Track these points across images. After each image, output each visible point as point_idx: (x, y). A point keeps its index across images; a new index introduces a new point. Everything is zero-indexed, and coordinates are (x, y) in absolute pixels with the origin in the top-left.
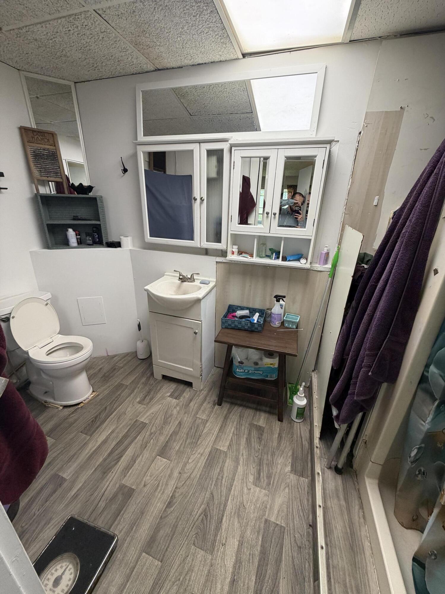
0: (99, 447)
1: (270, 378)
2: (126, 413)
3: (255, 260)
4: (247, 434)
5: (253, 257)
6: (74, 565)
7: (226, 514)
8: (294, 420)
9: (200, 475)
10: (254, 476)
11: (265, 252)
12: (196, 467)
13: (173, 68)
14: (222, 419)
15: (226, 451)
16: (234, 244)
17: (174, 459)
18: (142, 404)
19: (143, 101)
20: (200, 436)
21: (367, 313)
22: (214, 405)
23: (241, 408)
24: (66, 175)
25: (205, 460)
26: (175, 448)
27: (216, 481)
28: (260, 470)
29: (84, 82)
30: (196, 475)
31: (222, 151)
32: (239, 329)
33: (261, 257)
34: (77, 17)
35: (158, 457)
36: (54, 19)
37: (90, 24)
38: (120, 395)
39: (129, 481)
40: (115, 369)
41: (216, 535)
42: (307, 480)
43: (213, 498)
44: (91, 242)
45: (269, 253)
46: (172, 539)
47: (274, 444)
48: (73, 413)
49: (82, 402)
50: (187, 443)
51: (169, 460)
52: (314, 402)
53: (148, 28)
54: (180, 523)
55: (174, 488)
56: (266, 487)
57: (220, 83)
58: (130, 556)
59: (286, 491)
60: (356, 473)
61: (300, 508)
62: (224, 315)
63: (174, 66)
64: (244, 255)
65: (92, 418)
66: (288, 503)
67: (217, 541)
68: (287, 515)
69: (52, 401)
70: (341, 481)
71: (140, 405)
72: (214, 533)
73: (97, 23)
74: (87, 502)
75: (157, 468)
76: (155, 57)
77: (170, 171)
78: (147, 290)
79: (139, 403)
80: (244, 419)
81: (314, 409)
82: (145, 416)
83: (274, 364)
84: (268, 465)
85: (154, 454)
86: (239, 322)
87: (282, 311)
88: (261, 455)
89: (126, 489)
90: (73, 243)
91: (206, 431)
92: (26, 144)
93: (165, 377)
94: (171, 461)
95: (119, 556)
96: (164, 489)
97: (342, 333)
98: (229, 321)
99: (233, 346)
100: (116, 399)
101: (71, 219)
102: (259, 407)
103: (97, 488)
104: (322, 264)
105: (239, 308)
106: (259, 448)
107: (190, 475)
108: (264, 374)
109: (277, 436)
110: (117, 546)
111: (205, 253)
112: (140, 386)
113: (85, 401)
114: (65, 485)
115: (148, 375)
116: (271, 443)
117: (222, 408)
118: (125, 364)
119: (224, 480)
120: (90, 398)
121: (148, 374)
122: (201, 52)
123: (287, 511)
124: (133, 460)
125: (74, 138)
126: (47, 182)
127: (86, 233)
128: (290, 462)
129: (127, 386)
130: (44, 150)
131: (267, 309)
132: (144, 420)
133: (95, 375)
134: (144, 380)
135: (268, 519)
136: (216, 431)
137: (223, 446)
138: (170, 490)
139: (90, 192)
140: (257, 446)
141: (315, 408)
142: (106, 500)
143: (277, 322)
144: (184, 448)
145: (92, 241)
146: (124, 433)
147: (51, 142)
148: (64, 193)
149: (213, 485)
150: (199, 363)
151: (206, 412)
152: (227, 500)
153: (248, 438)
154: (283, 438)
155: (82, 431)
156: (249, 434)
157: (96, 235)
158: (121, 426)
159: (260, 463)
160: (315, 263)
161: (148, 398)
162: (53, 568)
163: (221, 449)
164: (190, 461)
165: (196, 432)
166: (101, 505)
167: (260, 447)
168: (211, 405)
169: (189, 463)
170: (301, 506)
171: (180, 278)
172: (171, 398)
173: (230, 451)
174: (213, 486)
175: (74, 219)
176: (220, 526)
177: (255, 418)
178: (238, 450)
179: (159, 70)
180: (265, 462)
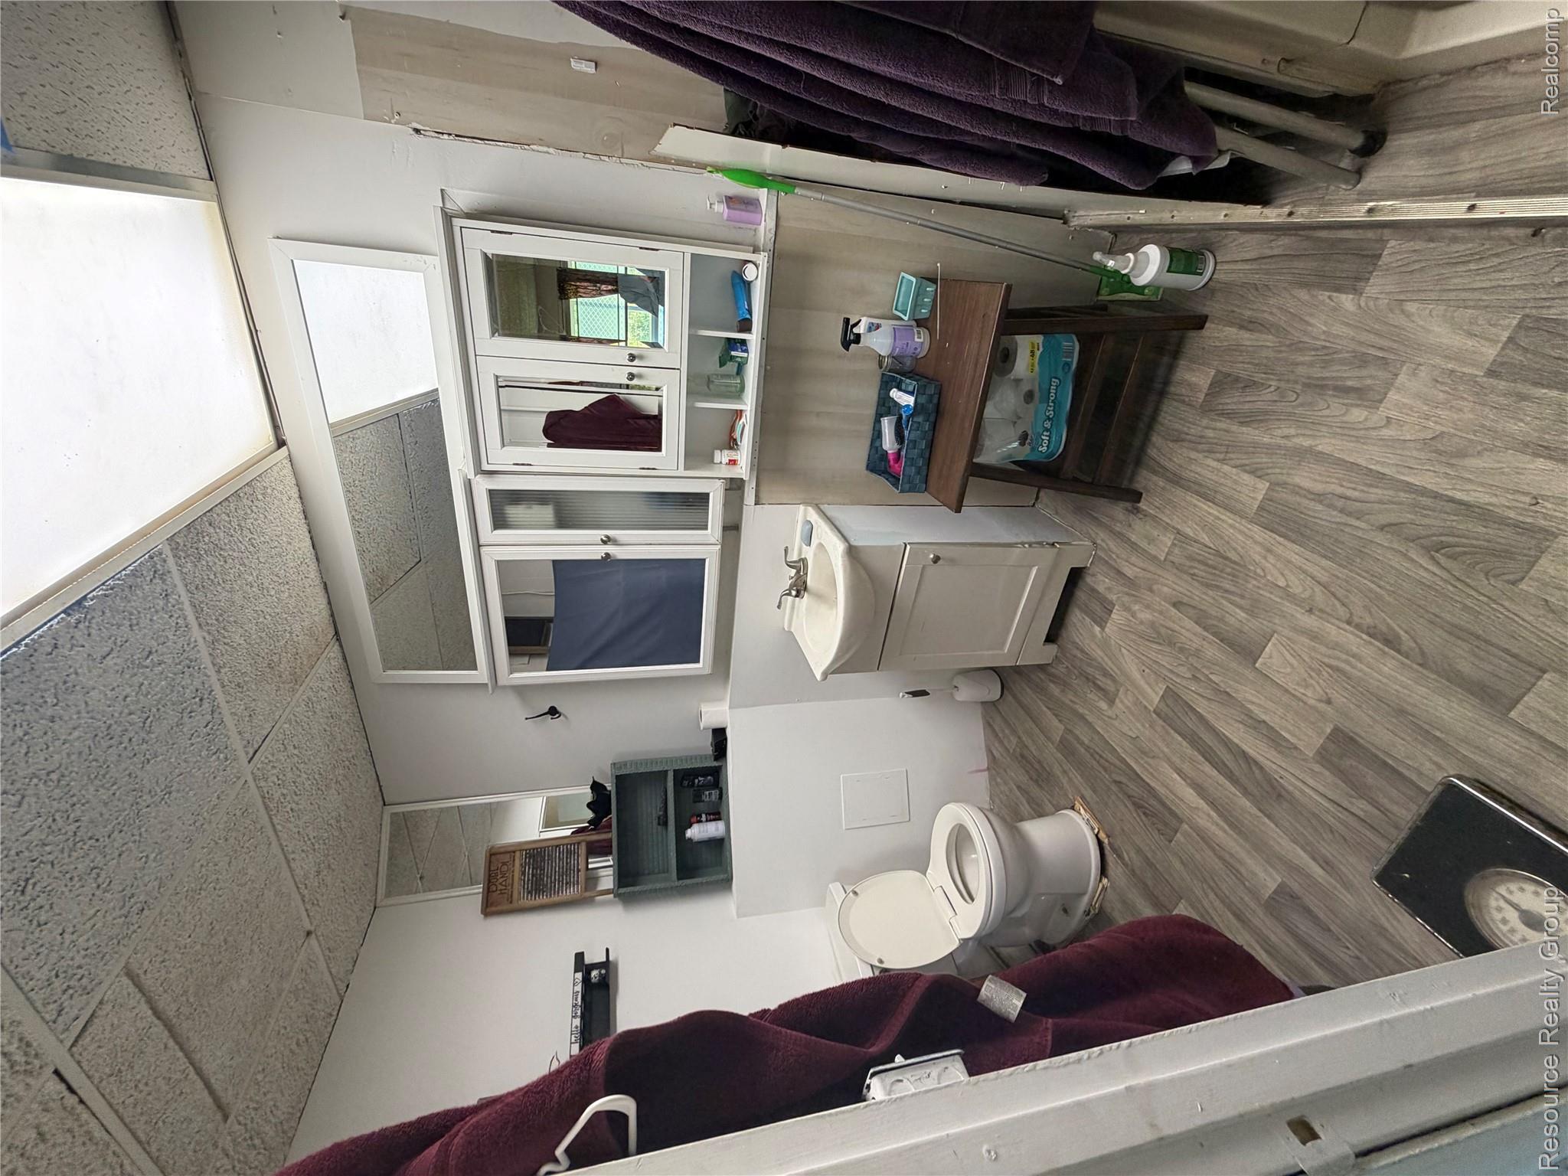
0: (1212, 804)
1: (1072, 358)
2: (1134, 736)
3: (748, 404)
4: (1228, 421)
5: (741, 411)
6: (1502, 882)
7: (1446, 489)
8: (1206, 279)
9: (1325, 557)
10: (1352, 405)
11: (728, 376)
12: (1300, 568)
13: (329, 603)
14: (1179, 492)
15: (1268, 484)
16: (710, 460)
17: (1270, 624)
18: (1117, 695)
19: (404, 669)
20: (1218, 554)
21: (884, 100)
22: (1138, 512)
23: (1155, 439)
24: (572, 833)
25: (1286, 542)
26: (1241, 621)
27: (1350, 514)
28: (1336, 388)
29: (380, 787)
30: (1323, 568)
31: (492, 493)
32: (931, 445)
33: (742, 389)
34: (267, 795)
35: (1257, 665)
36: (278, 836)
37: (275, 771)
38: (1087, 749)
39: (1310, 740)
40: (1022, 756)
41: (1503, 521)
42: (1392, 243)
43: (1395, 525)
44: (715, 793)
45: (731, 368)
46: (1486, 641)
47: (1268, 344)
48: (1120, 856)
49: (1097, 836)
50: (1233, 589)
51: (1272, 636)
52: (1157, 222)
53: (263, 658)
54: (1448, 617)
55: (1348, 627)
56: (1390, 372)
57: (346, 496)
58: (1511, 750)
59: (1413, 310)
60: (1389, 84)
61: (1472, 266)
62: (893, 485)
63: (325, 601)
64: (737, 434)
65: (1139, 816)
66: (1452, 303)
67: (1521, 518)
68: (1487, 307)
69: (1086, 899)
70: (1406, 135)
71: (1117, 701)
72: (1496, 526)
73: (271, 758)
74: (1345, 840)
75: (1289, 670)
76: (314, 642)
77: (546, 608)
78: (825, 675)
79: (1111, 702)
80: (1185, 429)
81: (1177, 220)
82: (1149, 690)
83: (1033, 347)
84: (1326, 364)
85: (1250, 675)
86: (911, 445)
87: (887, 325)
88: (1296, 382)
89: (1332, 747)
90: (717, 829)
91: (1205, 536)
92: (515, 905)
93: (1051, 638)
94: (1274, 632)
95: (1503, 775)
96: (1347, 653)
97: (942, 164)
98: (907, 473)
99: (974, 460)
100: (1098, 757)
101: (664, 832)
102: (1158, 386)
103: (1314, 814)
104: (759, 215)
105: (877, 444)
106: (1272, 389)
107: (1319, 583)
108: (1060, 374)
109: (1246, 335)
110: (1476, 777)
111: (735, 532)
112: (1068, 698)
113: (1093, 829)
114: (1295, 887)
115: (1042, 677)
116: (1264, 353)
117: (1149, 491)
118: (1014, 732)
119: (1349, 493)
120: (1087, 816)
121: (1040, 678)
122: (290, 543)
123: (1474, 308)
124: (1258, 726)
125: (494, 814)
126: (590, 872)
127: (695, 802)
128: (1330, 297)
129: (1066, 728)
130: (523, 873)
131: (881, 368)
132: (1156, 693)
133: (1031, 801)
134: (1055, 689)
135: (1487, 366)
136: (1211, 511)
137: (1253, 491)
138: (1351, 637)
139: (605, 788)
140: (1267, 395)
141: (1173, 217)
142: (1351, 796)
143: (917, 340)
144: (1242, 597)
145: (713, 789)
146: (1185, 743)
147: (506, 858)
148: (610, 840)
149: (1357, 523)
150: (1017, 551)
151: (1156, 533)
152: (1409, 487)
153: (1242, 420)
154: (1255, 314)
155: (1166, 839)
156: (1229, 415)
157: (699, 781)
158: (1166, 750)
159: (1319, 387)
160: (755, 235)
161: (1102, 681)
162: (1498, 928)
163: (1260, 497)
164: (1282, 583)
165: (1207, 565)
166: (1362, 810)
167: (1270, 386)
168: (1138, 521)
169: (1288, 586)
170: (1469, 262)
171: (797, 596)
172: (1108, 625)
173: (1269, 471)
174: (1363, 525)
175: (665, 824)
176: (1479, 507)
177: (1187, 399)
178: (1271, 450)
179: (337, 633)
180: (1317, 372)
